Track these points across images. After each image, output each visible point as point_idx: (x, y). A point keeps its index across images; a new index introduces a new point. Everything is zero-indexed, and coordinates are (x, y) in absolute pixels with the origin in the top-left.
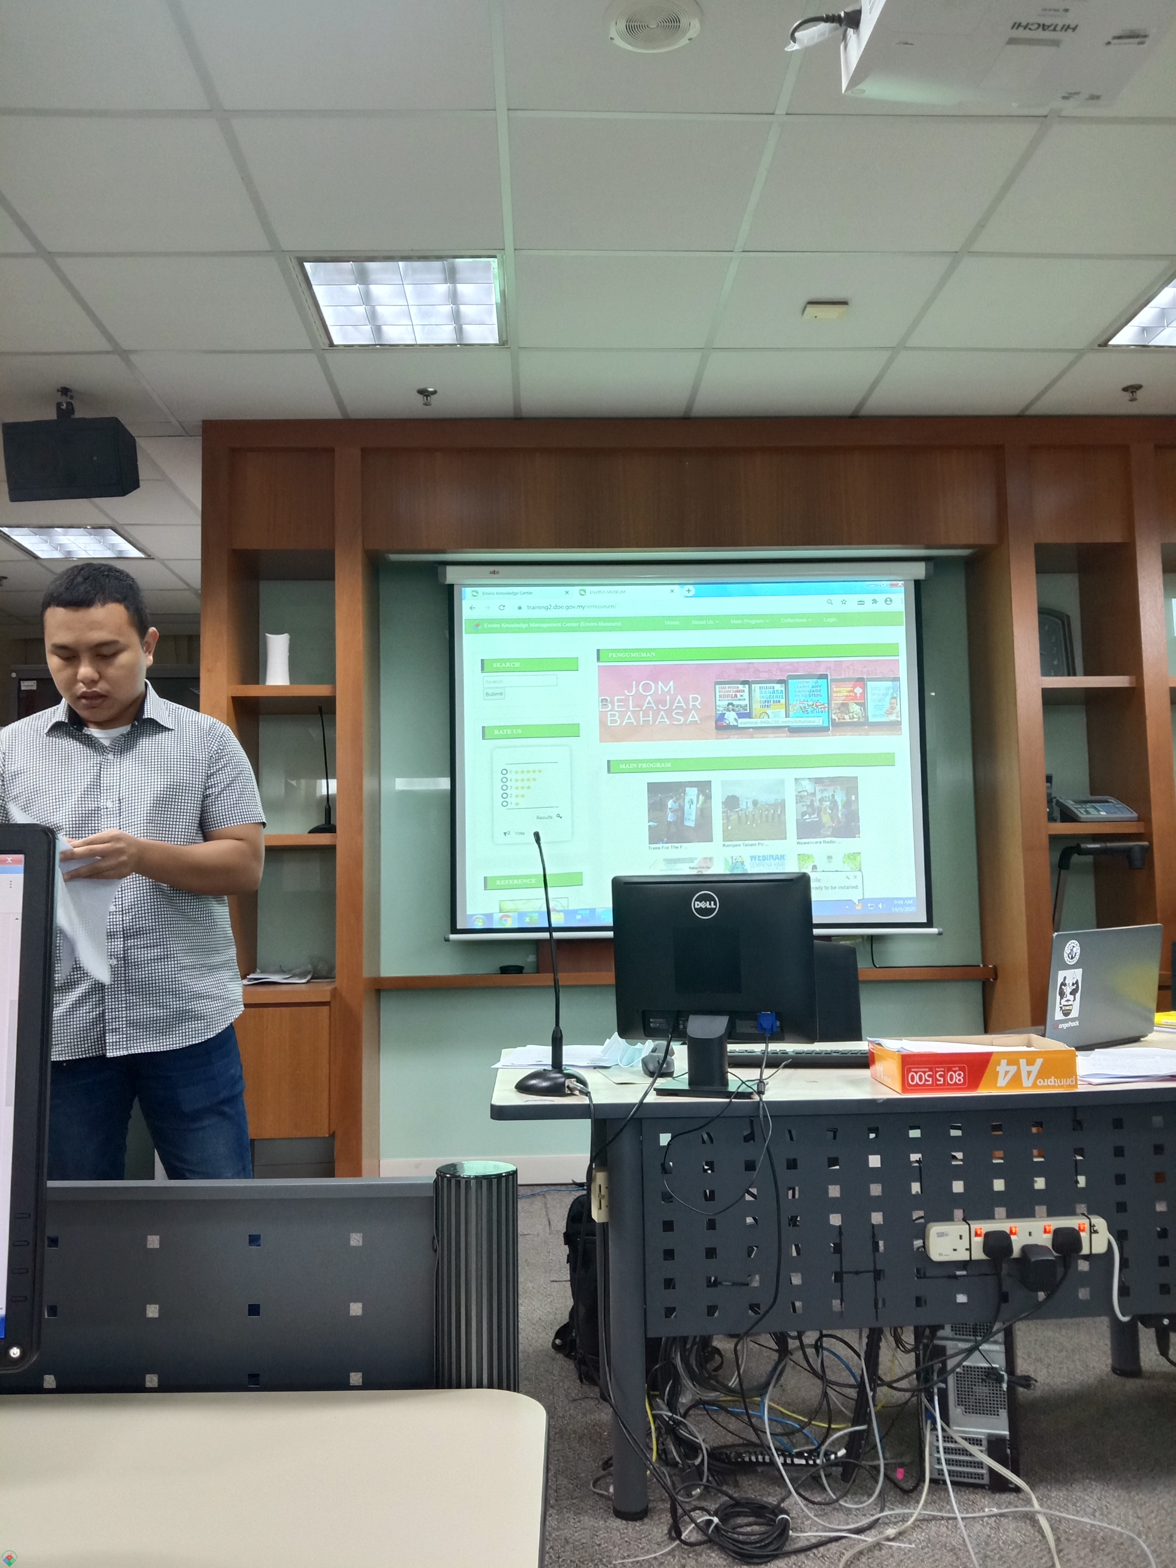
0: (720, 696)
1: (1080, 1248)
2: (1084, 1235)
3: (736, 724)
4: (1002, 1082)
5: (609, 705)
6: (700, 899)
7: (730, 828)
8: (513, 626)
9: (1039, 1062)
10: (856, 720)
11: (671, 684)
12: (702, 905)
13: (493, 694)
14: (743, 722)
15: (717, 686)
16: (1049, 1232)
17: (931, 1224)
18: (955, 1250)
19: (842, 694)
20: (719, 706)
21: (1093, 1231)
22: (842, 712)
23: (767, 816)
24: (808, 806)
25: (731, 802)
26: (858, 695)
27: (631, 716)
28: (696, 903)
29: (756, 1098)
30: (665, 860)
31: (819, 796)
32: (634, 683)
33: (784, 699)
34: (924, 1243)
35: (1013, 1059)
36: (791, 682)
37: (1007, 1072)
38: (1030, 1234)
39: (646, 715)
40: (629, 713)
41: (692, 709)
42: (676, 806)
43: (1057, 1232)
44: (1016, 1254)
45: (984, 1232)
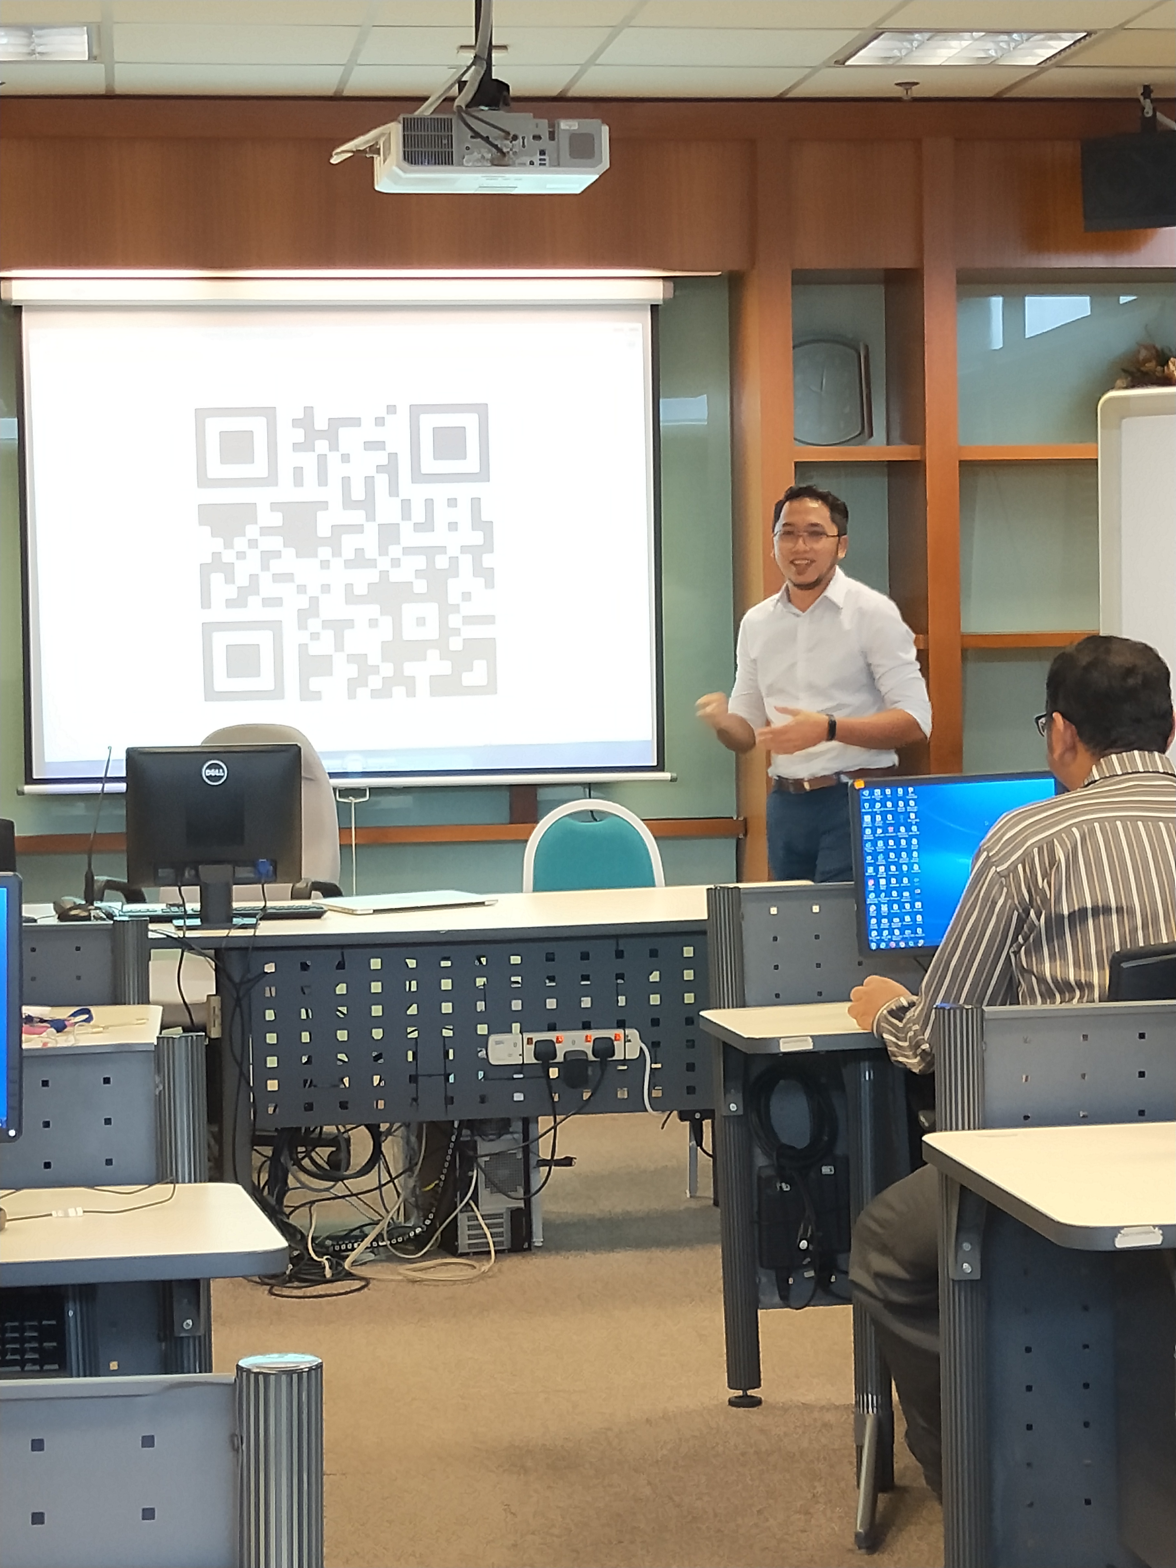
1: (614, 1052)
2: (618, 1045)
16: (589, 1041)
17: (494, 1036)
18: (510, 1055)
21: (627, 1040)
34: (486, 1052)
38: (572, 1043)
43: (597, 1041)
44: (560, 1058)
45: (534, 1041)
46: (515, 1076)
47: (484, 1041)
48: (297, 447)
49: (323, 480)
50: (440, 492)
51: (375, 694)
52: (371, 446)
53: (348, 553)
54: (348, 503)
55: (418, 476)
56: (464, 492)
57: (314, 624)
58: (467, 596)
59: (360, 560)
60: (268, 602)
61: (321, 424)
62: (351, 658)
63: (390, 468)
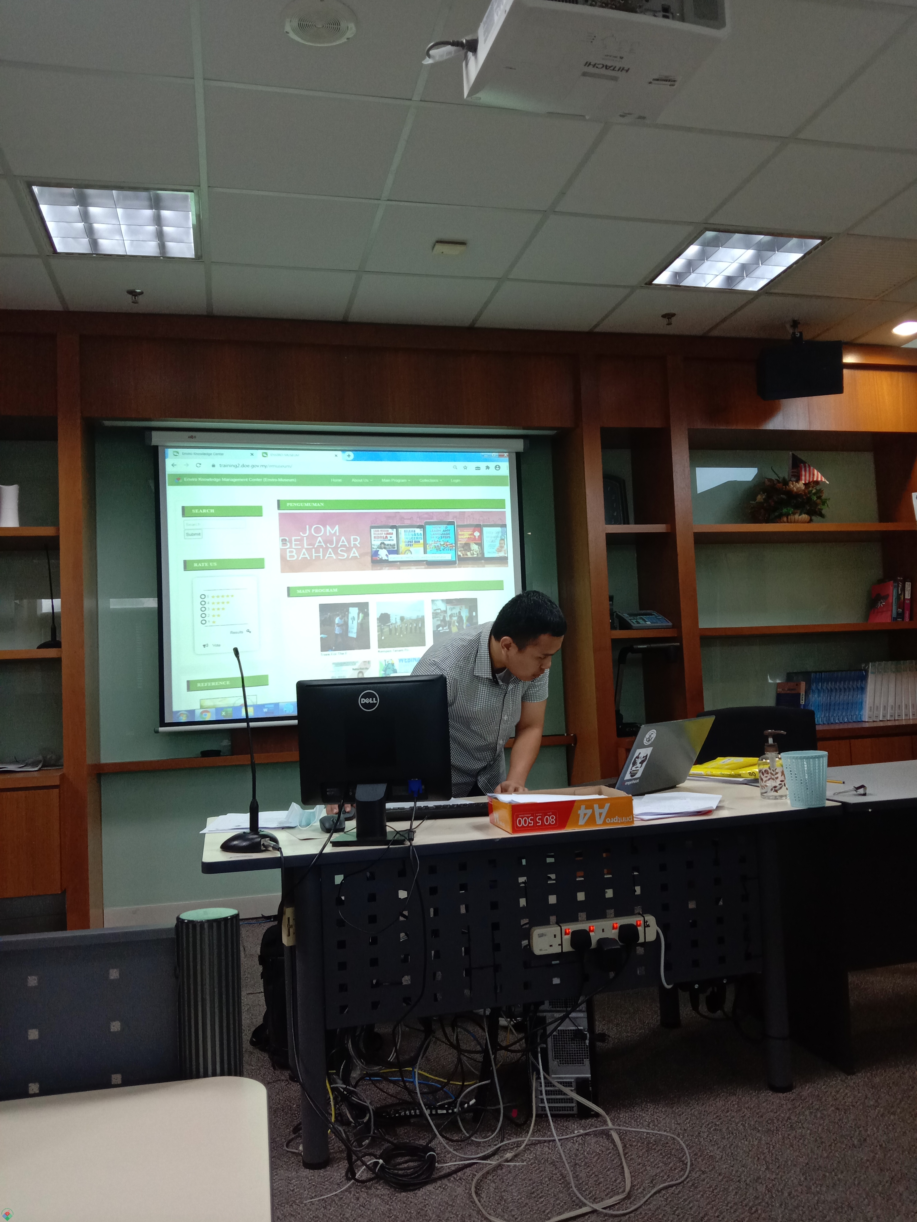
0: (375, 537)
1: (637, 937)
2: (640, 929)
3: (387, 559)
4: (582, 822)
5: (288, 543)
6: (365, 697)
7: (383, 638)
8: (208, 480)
9: (607, 806)
10: (475, 556)
11: (337, 527)
12: (367, 701)
13: (192, 535)
14: (392, 558)
15: (372, 530)
16: (616, 928)
17: (534, 928)
18: (551, 946)
19: (465, 537)
20: (374, 545)
21: (646, 926)
22: (465, 550)
23: (411, 628)
24: (441, 621)
25: (384, 619)
26: (477, 537)
27: (306, 552)
28: (362, 699)
29: (408, 843)
30: (333, 664)
31: (449, 613)
32: (307, 526)
33: (423, 540)
34: (529, 942)
35: (589, 804)
36: (428, 527)
37: (585, 814)
38: (603, 930)
39: (317, 551)
40: (304, 550)
41: (353, 547)
42: (342, 622)
43: (622, 927)
44: (593, 945)
45: (571, 931)
46: (553, 962)
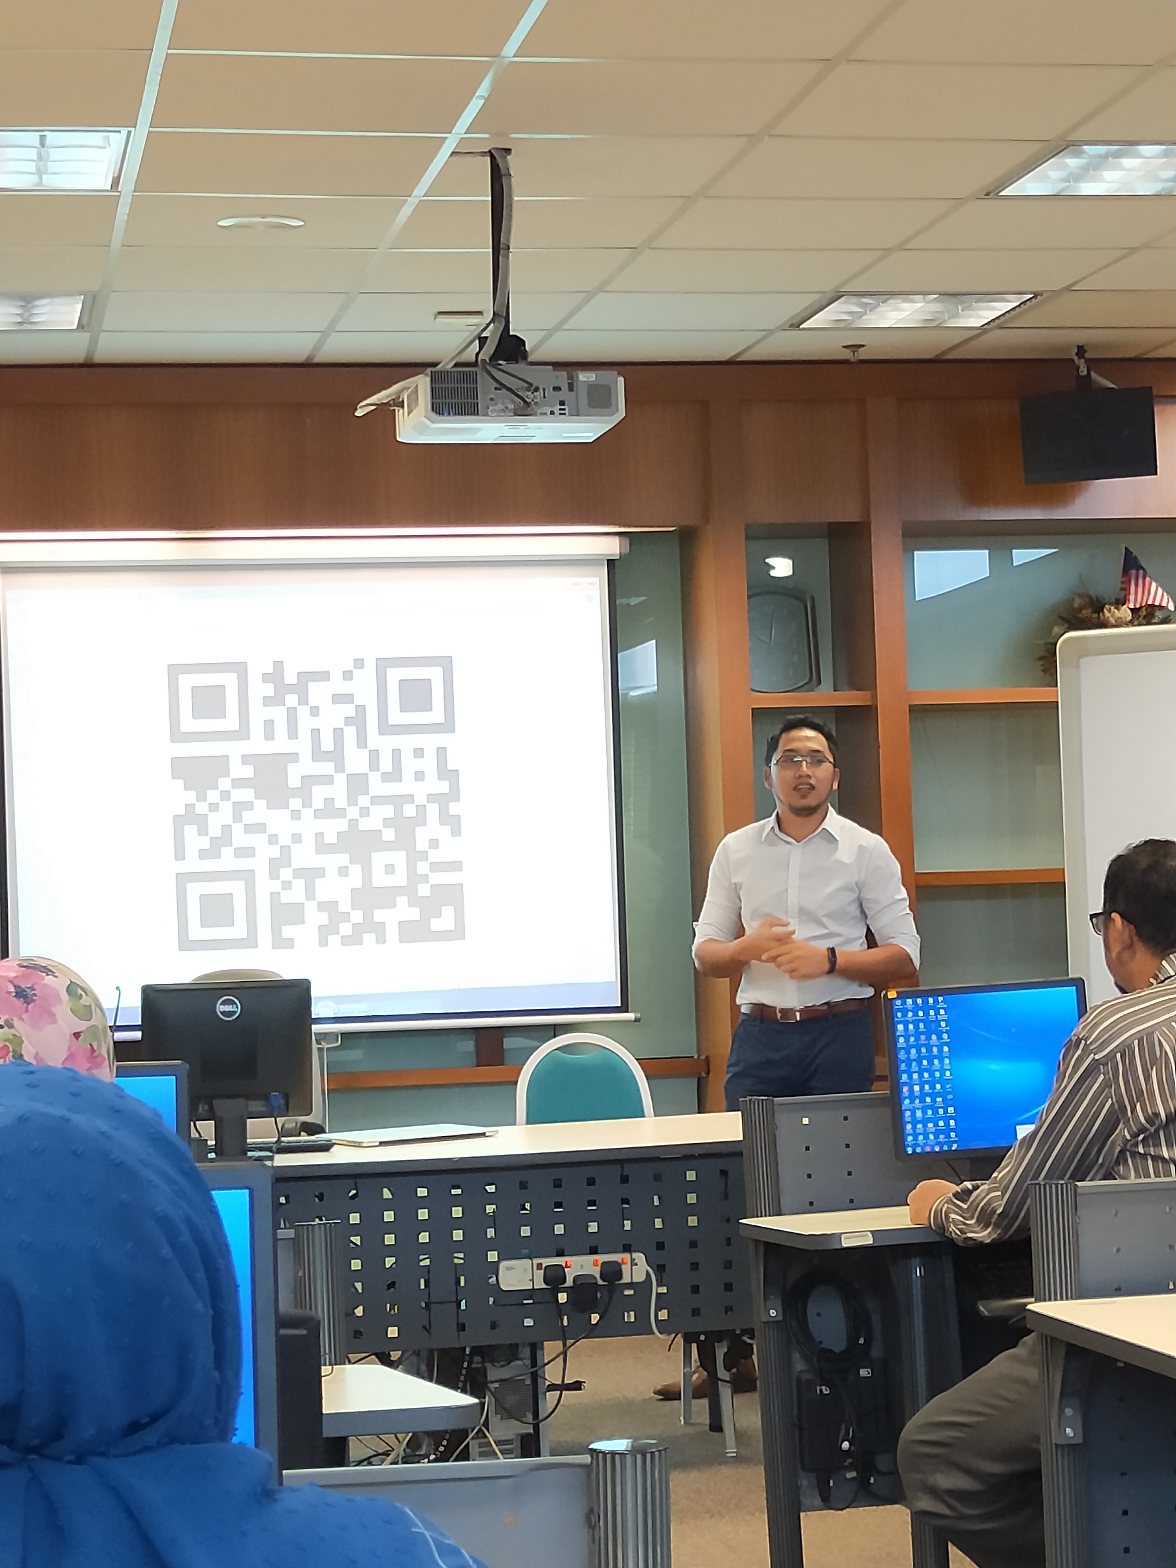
1: (620, 1276)
2: (626, 1269)
16: (596, 1265)
17: (502, 1262)
18: (520, 1281)
21: (633, 1264)
34: (497, 1278)
38: (581, 1267)
43: (604, 1264)
44: (569, 1282)
45: (544, 1266)
46: (525, 1302)
47: (494, 1268)
48: (267, 701)
49: (293, 733)
50: (407, 743)
51: (346, 941)
52: (340, 699)
53: (318, 803)
54: (318, 755)
55: (385, 728)
56: (430, 742)
57: (286, 874)
58: (434, 843)
59: (329, 810)
60: (241, 853)
61: (290, 678)
62: (322, 906)
63: (358, 720)
